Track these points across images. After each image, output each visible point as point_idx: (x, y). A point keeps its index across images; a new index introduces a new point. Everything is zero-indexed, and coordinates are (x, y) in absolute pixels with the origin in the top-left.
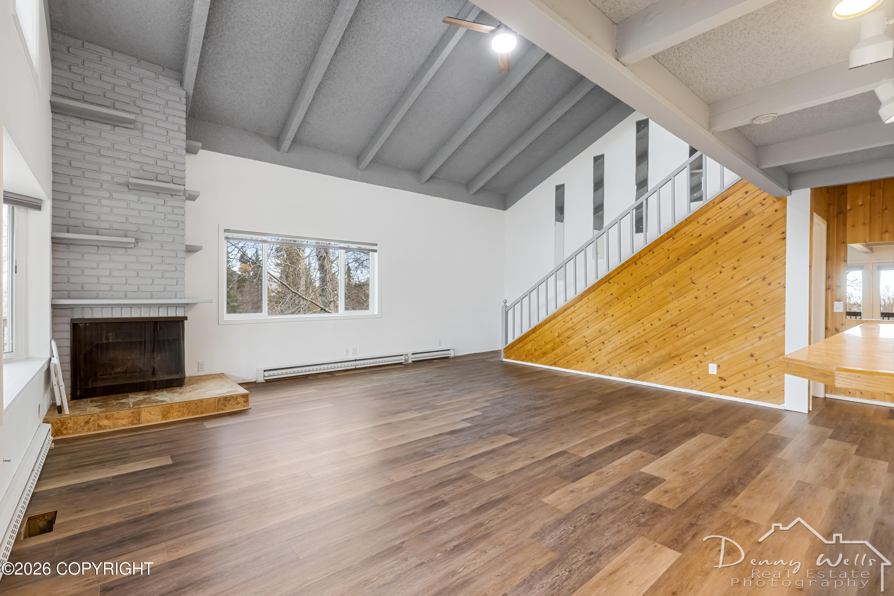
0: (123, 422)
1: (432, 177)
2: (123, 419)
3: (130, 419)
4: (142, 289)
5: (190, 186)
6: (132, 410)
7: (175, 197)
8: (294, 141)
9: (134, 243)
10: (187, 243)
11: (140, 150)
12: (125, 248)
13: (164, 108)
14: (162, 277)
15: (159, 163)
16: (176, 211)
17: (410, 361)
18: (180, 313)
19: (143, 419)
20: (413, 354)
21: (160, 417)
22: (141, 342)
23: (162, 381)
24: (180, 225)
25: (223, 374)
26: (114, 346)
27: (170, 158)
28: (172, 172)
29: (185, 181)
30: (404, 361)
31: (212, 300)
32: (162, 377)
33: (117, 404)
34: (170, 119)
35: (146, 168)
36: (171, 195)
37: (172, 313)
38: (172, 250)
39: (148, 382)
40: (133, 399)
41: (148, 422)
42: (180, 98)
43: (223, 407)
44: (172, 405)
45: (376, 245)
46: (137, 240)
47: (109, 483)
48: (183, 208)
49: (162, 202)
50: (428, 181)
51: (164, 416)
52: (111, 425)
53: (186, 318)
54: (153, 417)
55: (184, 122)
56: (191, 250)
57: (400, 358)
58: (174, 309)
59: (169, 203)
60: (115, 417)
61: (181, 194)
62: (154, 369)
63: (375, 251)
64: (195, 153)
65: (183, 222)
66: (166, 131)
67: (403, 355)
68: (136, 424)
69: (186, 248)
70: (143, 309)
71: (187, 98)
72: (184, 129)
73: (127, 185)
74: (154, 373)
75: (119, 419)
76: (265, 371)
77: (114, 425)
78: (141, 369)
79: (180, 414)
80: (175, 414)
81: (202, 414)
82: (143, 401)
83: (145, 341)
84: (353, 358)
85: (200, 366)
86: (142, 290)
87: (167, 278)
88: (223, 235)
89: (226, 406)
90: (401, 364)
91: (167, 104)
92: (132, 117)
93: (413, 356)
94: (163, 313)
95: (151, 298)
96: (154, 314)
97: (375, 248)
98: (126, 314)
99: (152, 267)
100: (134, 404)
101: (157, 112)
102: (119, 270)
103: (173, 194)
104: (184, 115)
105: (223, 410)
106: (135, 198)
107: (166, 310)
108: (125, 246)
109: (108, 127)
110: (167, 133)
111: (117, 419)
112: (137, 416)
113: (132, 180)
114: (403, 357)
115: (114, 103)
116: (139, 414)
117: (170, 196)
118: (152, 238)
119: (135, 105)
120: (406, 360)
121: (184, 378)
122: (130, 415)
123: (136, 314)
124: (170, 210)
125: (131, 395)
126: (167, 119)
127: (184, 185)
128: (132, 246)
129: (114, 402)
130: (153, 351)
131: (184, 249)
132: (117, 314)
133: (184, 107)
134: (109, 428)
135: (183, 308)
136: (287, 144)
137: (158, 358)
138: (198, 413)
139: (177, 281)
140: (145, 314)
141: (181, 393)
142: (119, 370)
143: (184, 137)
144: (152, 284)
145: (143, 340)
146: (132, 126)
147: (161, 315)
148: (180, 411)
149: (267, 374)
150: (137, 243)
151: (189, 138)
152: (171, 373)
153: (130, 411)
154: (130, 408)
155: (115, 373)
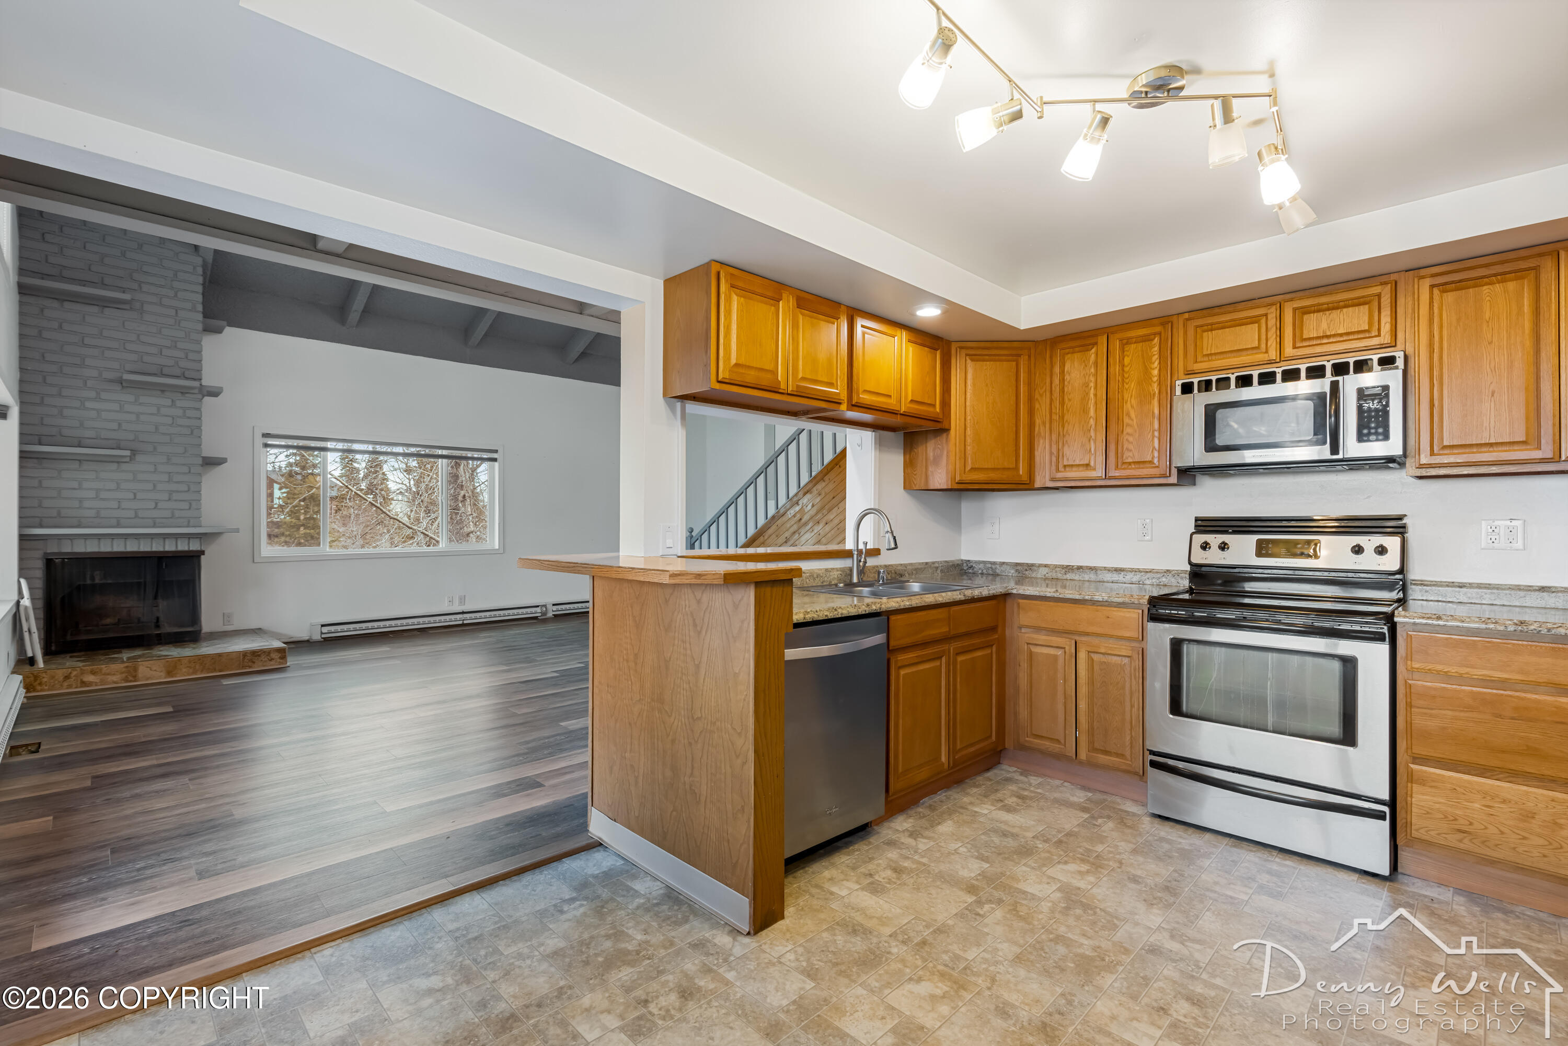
0: (114, 678)
1: (583, 355)
2: (114, 674)
3: (124, 675)
4: (141, 514)
5: (208, 380)
6: (126, 664)
7: (187, 395)
8: (366, 311)
9: (130, 456)
10: (203, 455)
11: (138, 336)
12: (118, 462)
13: (172, 281)
14: (170, 499)
15: (165, 352)
16: (189, 413)
17: (550, 614)
18: (194, 546)
19: (140, 675)
20: (554, 605)
21: (163, 674)
22: (139, 584)
23: (169, 634)
24: (195, 431)
25: (260, 629)
26: (102, 589)
27: (180, 345)
28: (183, 364)
29: (201, 374)
30: (540, 615)
31: (238, 529)
32: (167, 629)
33: (106, 659)
34: (180, 294)
35: (146, 359)
36: (182, 393)
37: (182, 546)
38: (184, 465)
39: (148, 635)
40: (126, 655)
41: (147, 679)
42: (194, 268)
43: (250, 664)
44: (180, 659)
45: (496, 451)
46: (134, 452)
47: (97, 725)
48: (199, 409)
49: (169, 402)
50: (577, 360)
51: (169, 673)
52: (98, 681)
53: (203, 553)
54: (154, 673)
55: (200, 298)
56: (212, 463)
57: (533, 610)
58: (186, 541)
59: (179, 403)
60: (103, 672)
61: (196, 391)
62: (158, 619)
63: (495, 460)
64: (219, 331)
65: (199, 428)
66: (174, 311)
67: (538, 606)
68: (131, 681)
69: (203, 461)
70: (142, 542)
71: (205, 266)
72: (200, 308)
73: (120, 381)
74: (157, 626)
75: (108, 674)
76: (323, 626)
77: (103, 682)
78: (139, 619)
79: (191, 671)
80: (184, 670)
81: (220, 671)
82: (140, 656)
83: (145, 582)
84: (460, 609)
85: (227, 618)
86: (140, 516)
87: (176, 500)
88: (260, 441)
89: (254, 662)
90: (536, 618)
91: (176, 275)
92: (127, 297)
93: (555, 608)
94: (170, 547)
95: (154, 526)
96: (156, 547)
97: (495, 456)
98: (118, 547)
99: (155, 486)
100: (129, 659)
101: (161, 286)
102: (109, 490)
103: (184, 391)
104: (200, 289)
105: (250, 667)
106: (131, 398)
107: (174, 543)
108: (118, 461)
109: (95, 309)
110: (177, 313)
111: (105, 674)
112: (132, 673)
113: (126, 377)
114: (538, 610)
115: (102, 278)
116: (136, 669)
117: (180, 395)
118: (155, 448)
119: (131, 278)
120: (544, 614)
121: (200, 631)
122: (124, 670)
123: (132, 547)
124: (179, 412)
125: (124, 651)
126: (176, 295)
127: (201, 379)
128: (128, 459)
129: (103, 658)
130: (156, 598)
131: (200, 461)
132: (106, 547)
133: (201, 280)
134: (96, 685)
135: (198, 540)
136: (354, 316)
137: (162, 604)
138: (215, 670)
139: (190, 504)
140: (145, 547)
141: (194, 648)
142: (108, 621)
143: (200, 317)
144: (155, 508)
145: (142, 580)
146: (127, 307)
147: (167, 548)
148: (190, 667)
149: (325, 630)
150: (134, 455)
151: (205, 316)
152: (182, 626)
153: (122, 666)
154: (123, 662)
155: (103, 625)
